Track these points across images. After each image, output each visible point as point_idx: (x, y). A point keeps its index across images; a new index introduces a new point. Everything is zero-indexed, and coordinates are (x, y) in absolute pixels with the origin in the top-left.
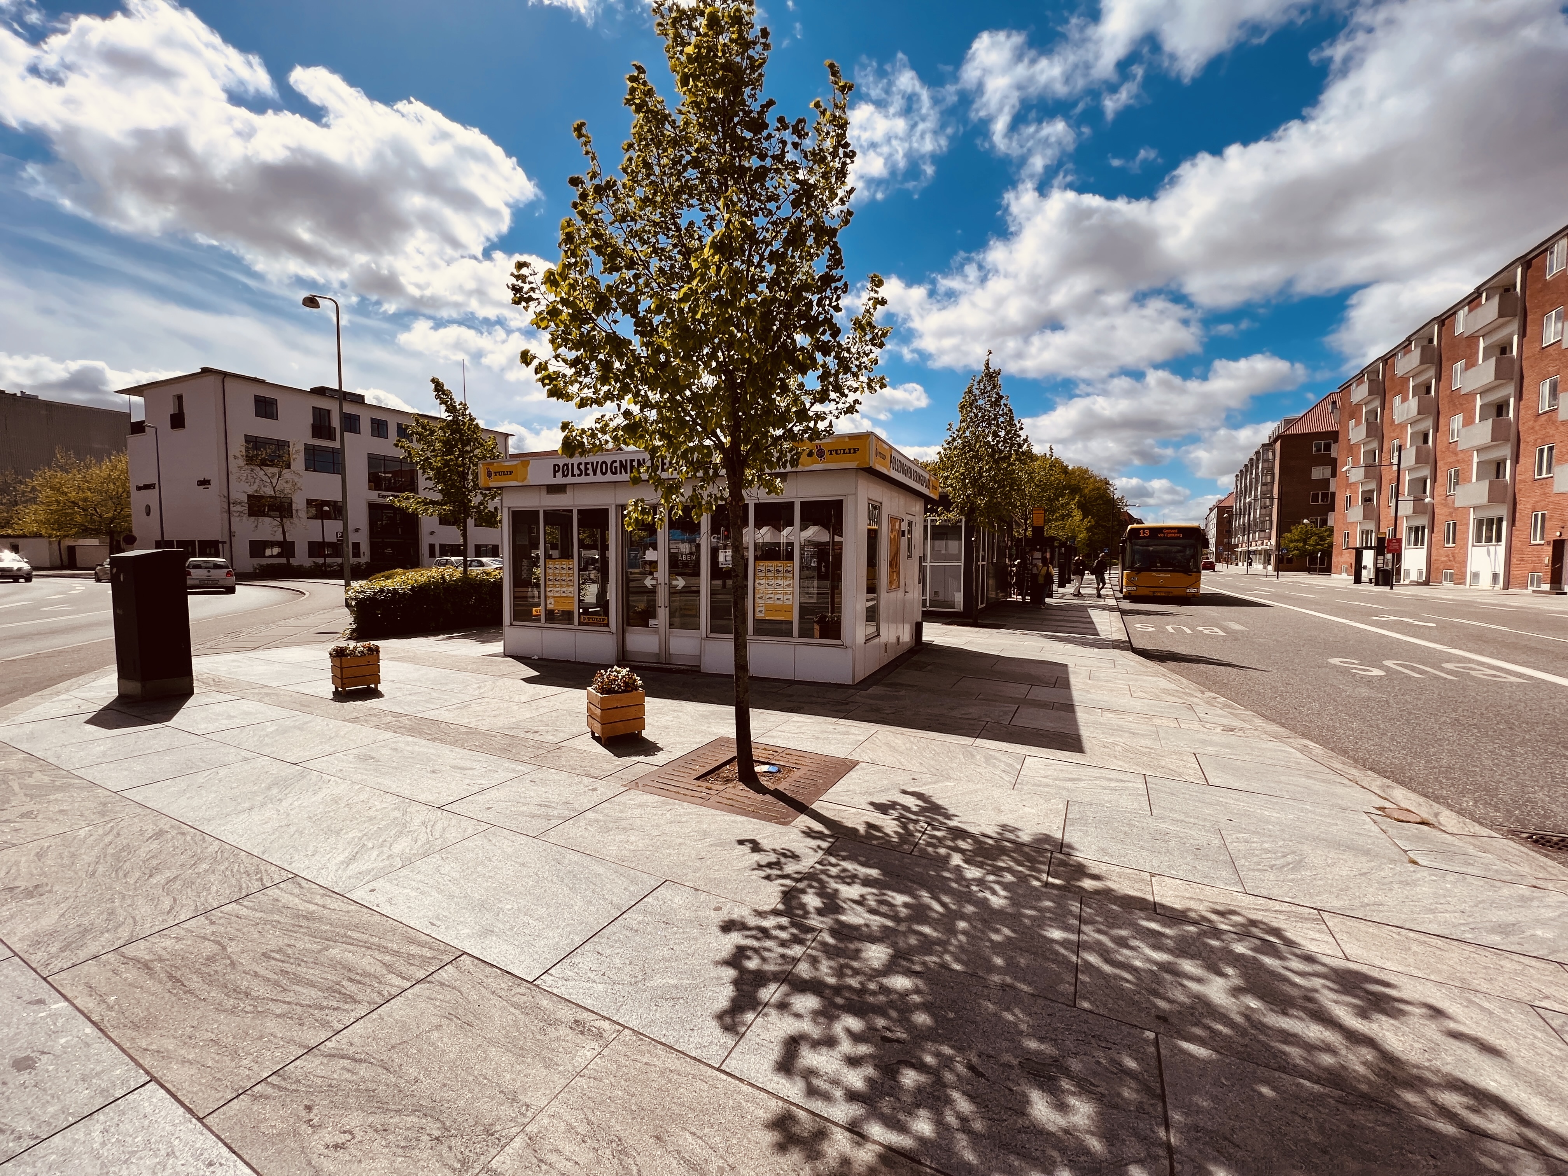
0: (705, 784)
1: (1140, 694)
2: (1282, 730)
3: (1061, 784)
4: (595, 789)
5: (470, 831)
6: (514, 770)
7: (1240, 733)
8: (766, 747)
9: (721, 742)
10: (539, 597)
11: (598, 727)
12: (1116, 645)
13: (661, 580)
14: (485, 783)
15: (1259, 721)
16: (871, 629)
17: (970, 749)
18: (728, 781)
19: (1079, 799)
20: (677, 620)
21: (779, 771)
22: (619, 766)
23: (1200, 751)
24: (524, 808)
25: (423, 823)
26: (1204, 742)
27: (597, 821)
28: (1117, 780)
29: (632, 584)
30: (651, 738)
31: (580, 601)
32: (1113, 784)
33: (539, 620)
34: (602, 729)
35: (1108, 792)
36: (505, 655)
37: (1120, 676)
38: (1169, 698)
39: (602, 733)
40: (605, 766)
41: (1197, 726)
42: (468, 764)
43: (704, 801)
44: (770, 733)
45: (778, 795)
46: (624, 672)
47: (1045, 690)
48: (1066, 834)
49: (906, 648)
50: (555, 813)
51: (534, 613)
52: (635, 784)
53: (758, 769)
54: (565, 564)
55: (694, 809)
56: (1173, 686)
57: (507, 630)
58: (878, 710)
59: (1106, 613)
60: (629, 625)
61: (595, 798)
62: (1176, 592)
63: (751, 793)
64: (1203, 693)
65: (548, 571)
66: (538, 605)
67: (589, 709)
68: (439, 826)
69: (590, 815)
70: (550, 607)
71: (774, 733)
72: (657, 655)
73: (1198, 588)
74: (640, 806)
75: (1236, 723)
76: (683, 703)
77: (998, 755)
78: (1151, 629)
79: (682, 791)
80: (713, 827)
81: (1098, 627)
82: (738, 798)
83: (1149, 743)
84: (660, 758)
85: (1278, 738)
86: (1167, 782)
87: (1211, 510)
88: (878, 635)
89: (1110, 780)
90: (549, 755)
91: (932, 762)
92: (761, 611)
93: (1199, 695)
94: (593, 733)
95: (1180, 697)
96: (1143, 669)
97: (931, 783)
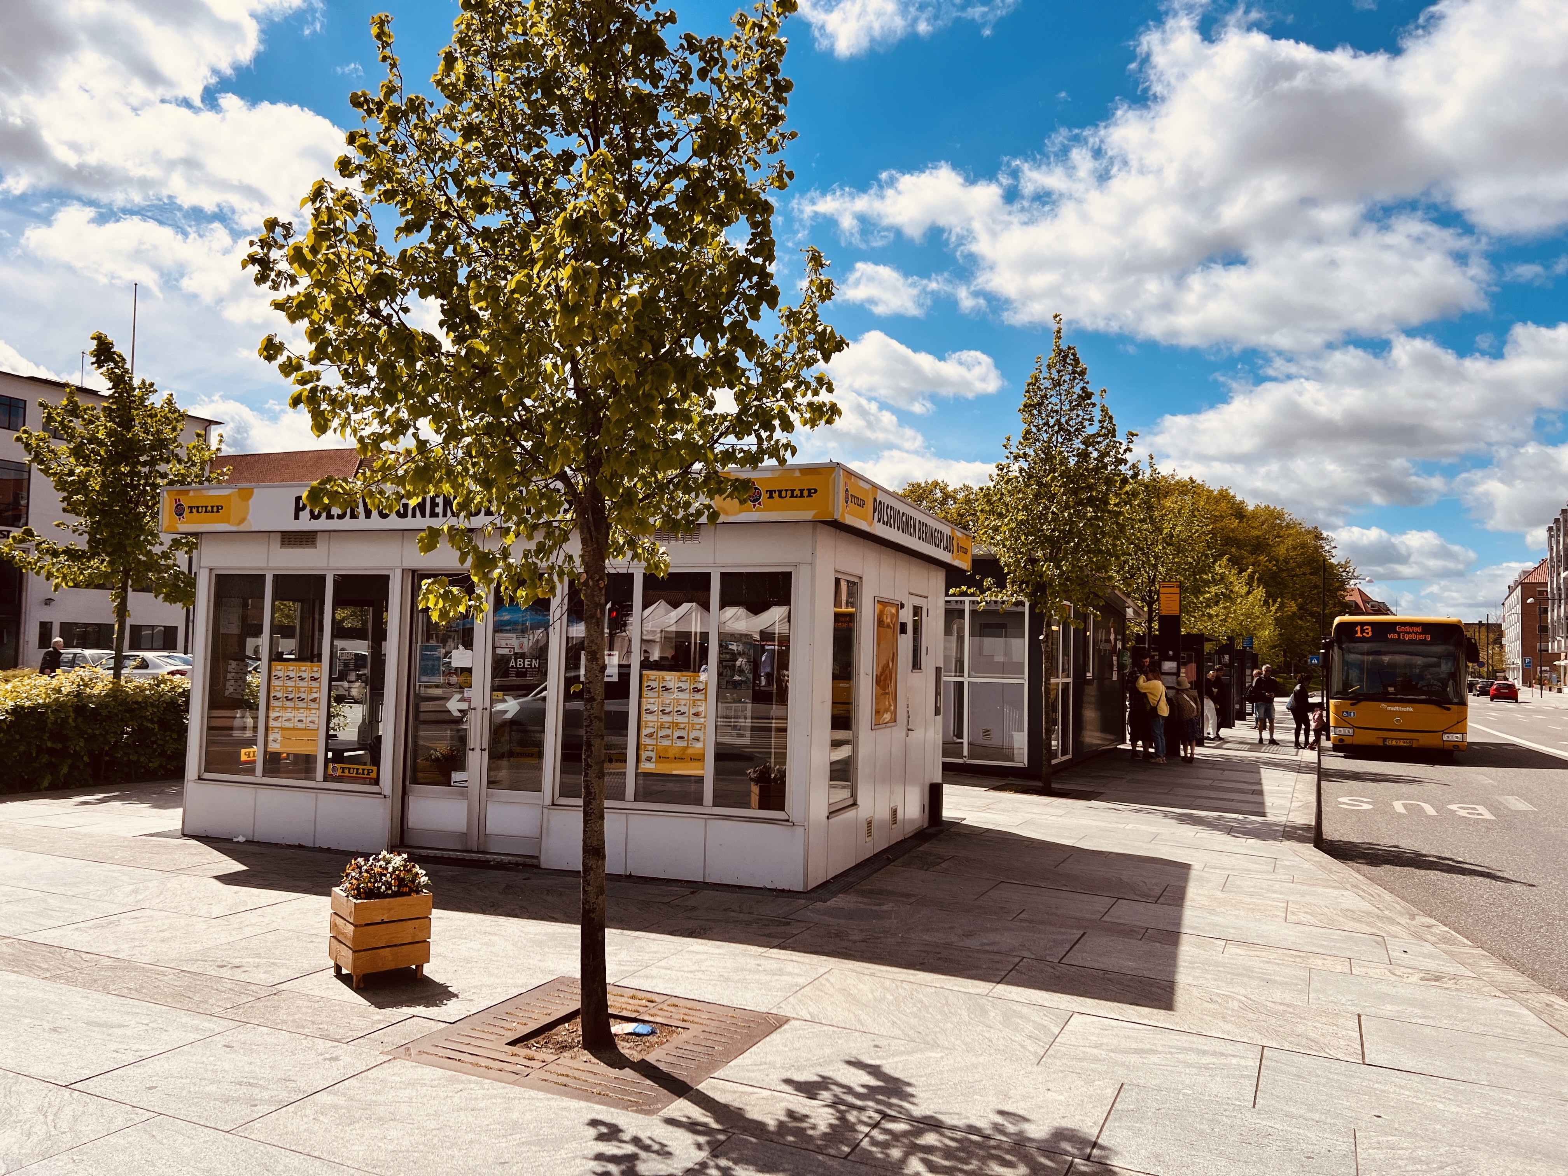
0: (523, 1052)
1: (1304, 918)
2: (1521, 981)
3: (1120, 1057)
4: (336, 1059)
5: (119, 1122)
6: (197, 1029)
7: (1450, 984)
8: (636, 993)
9: (558, 984)
10: (255, 728)
11: (347, 957)
12: (1290, 833)
13: (476, 702)
14: (145, 1048)
15: (1490, 967)
16: (842, 795)
17: (983, 1001)
18: (564, 1047)
19: (1142, 1082)
20: (503, 774)
21: (653, 1033)
22: (379, 1021)
23: (1368, 1011)
24: (212, 1088)
25: (40, 1109)
26: (1383, 997)
27: (336, 1107)
28: (1214, 1054)
29: (425, 706)
30: (438, 978)
31: (329, 737)
32: (1205, 1060)
33: (251, 771)
34: (355, 960)
35: (1194, 1071)
36: (185, 835)
37: (1277, 886)
38: (1351, 925)
39: (355, 966)
40: (355, 1021)
41: (1381, 971)
42: (115, 1018)
43: (520, 1077)
44: (648, 971)
45: (647, 1070)
46: (398, 861)
47: (1140, 907)
48: (1105, 1132)
49: (909, 830)
50: (266, 1095)
51: (243, 758)
52: (404, 1050)
53: (617, 1028)
54: (306, 669)
55: (500, 1088)
56: (1366, 906)
57: (191, 786)
58: (840, 935)
59: (1292, 775)
60: (415, 781)
61: (335, 1072)
62: (1425, 740)
63: (602, 1068)
64: (1412, 917)
65: (275, 682)
66: (251, 742)
67: (334, 926)
68: (68, 1112)
69: (323, 1098)
70: (274, 747)
71: (654, 971)
72: (463, 836)
73: (1464, 733)
74: (411, 1084)
75: (1451, 968)
76: (502, 920)
77: (1025, 1010)
78: (1366, 807)
79: (483, 1062)
80: (528, 1116)
81: (1269, 800)
82: (577, 1074)
83: (1288, 997)
84: (451, 1010)
85: (1509, 992)
86: (1296, 1058)
87: (1511, 589)
88: (855, 804)
89: (1205, 1053)
90: (259, 1004)
91: (913, 1021)
92: (649, 759)
93: (1404, 920)
94: (338, 969)
95: (1368, 924)
96: (1325, 876)
97: (902, 1053)
